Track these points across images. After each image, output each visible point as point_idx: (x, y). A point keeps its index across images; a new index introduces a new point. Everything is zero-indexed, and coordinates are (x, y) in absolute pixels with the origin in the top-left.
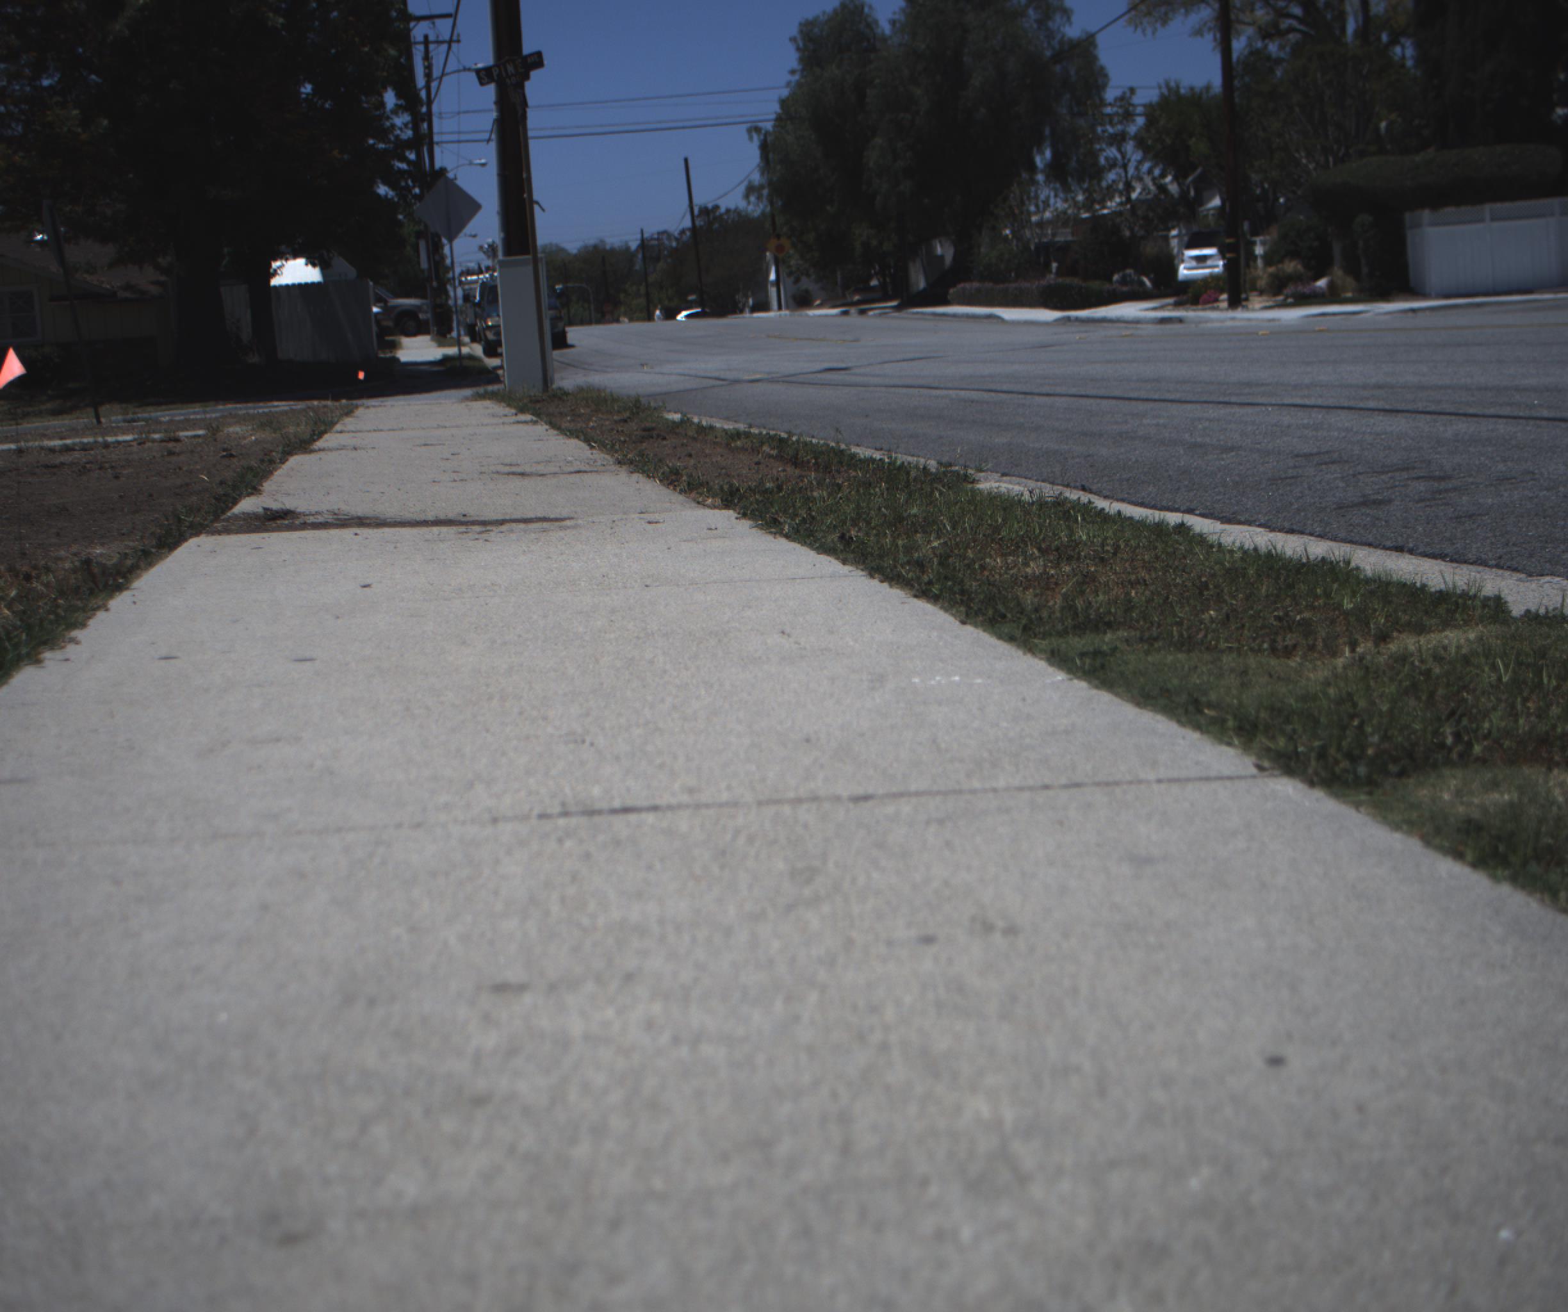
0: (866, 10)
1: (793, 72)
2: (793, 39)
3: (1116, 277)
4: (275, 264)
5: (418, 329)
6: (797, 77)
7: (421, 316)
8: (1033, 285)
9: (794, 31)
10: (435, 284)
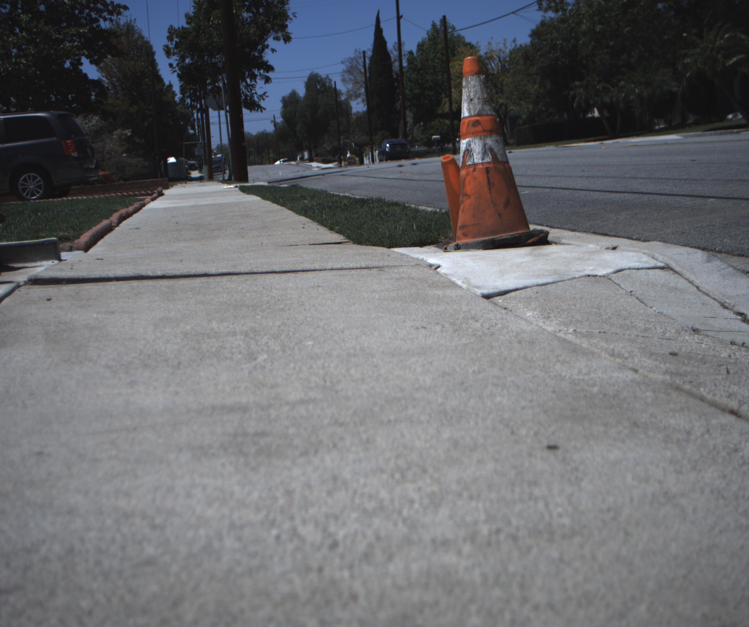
0: (297, 94)
1: (281, 109)
2: (281, 101)
3: (336, 157)
4: (168, 159)
5: (195, 169)
6: (282, 110)
7: (196, 166)
8: (320, 159)
9: (281, 99)
10: (199, 159)
